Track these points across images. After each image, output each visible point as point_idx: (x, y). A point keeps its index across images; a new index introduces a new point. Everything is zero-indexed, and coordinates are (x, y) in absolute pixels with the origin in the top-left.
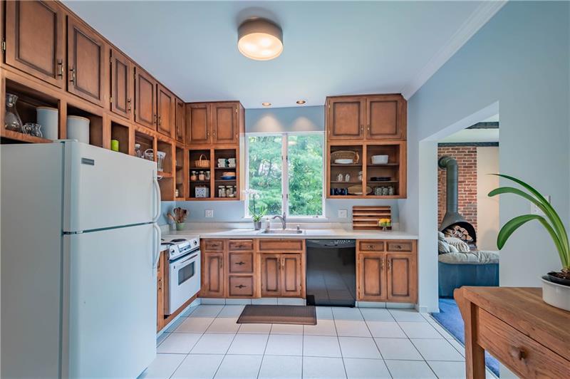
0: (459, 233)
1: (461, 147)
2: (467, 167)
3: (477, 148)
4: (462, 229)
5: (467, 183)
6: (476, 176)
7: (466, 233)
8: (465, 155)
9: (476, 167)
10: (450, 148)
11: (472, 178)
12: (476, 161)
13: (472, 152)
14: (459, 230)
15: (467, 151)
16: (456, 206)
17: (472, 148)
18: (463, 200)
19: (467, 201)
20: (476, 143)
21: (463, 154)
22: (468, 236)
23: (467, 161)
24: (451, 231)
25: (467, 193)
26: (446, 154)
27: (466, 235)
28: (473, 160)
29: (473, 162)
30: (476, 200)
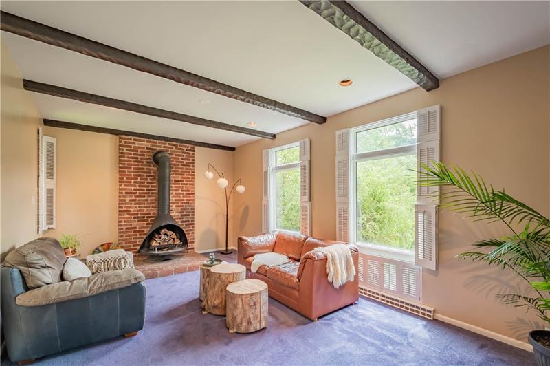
0: (166, 237)
1: (179, 144)
2: (185, 166)
3: (195, 147)
4: (170, 233)
5: (184, 182)
6: (194, 175)
7: (174, 236)
8: (183, 153)
9: (193, 166)
10: (168, 143)
11: (190, 177)
12: (193, 160)
13: (191, 150)
14: (166, 234)
15: (185, 149)
16: (167, 207)
17: (190, 146)
18: (180, 200)
19: (185, 201)
20: (194, 142)
21: (181, 151)
22: (176, 240)
23: (185, 159)
24: (157, 236)
25: (185, 192)
26: (162, 148)
27: (174, 239)
28: (191, 159)
29: (191, 161)
30: (194, 200)
